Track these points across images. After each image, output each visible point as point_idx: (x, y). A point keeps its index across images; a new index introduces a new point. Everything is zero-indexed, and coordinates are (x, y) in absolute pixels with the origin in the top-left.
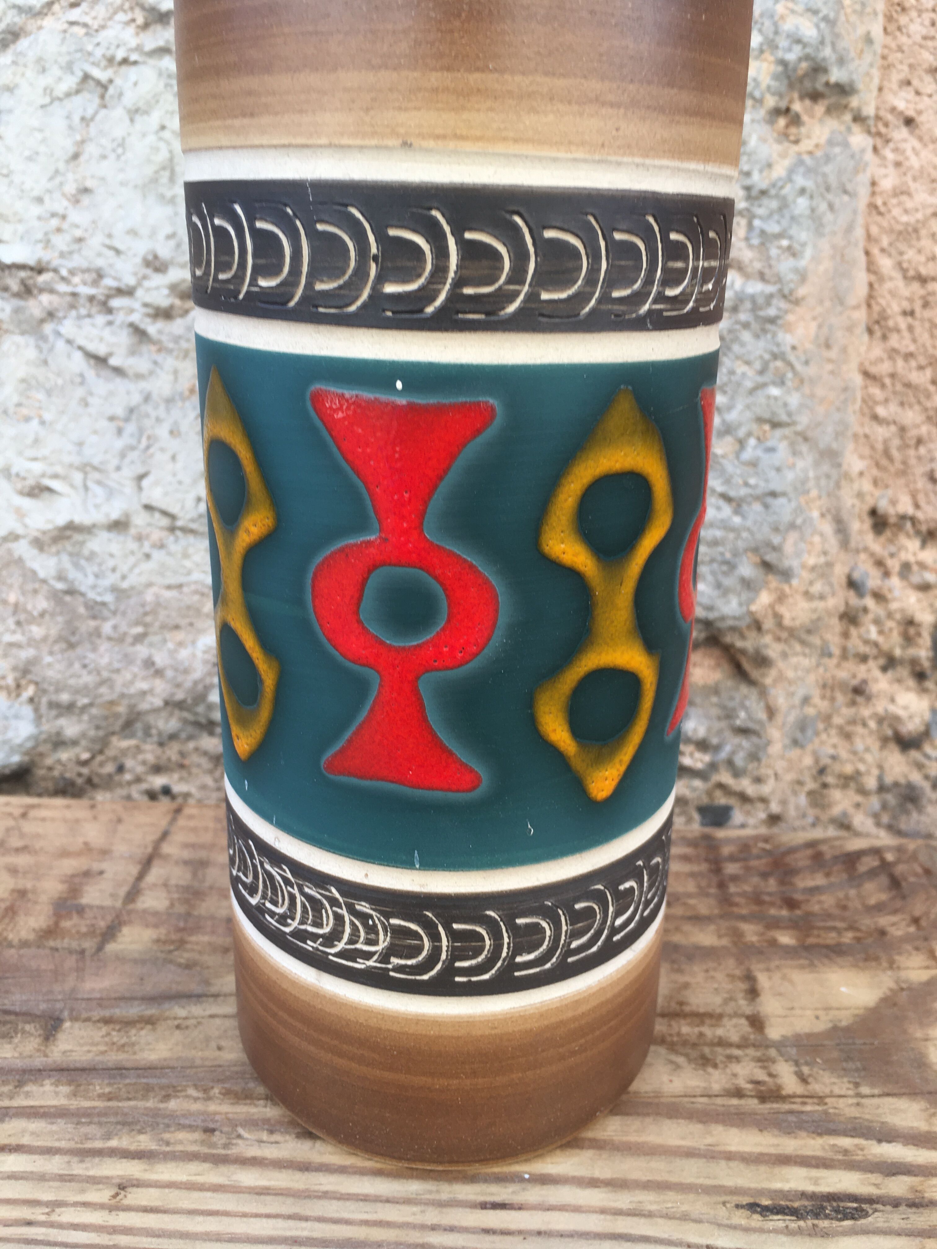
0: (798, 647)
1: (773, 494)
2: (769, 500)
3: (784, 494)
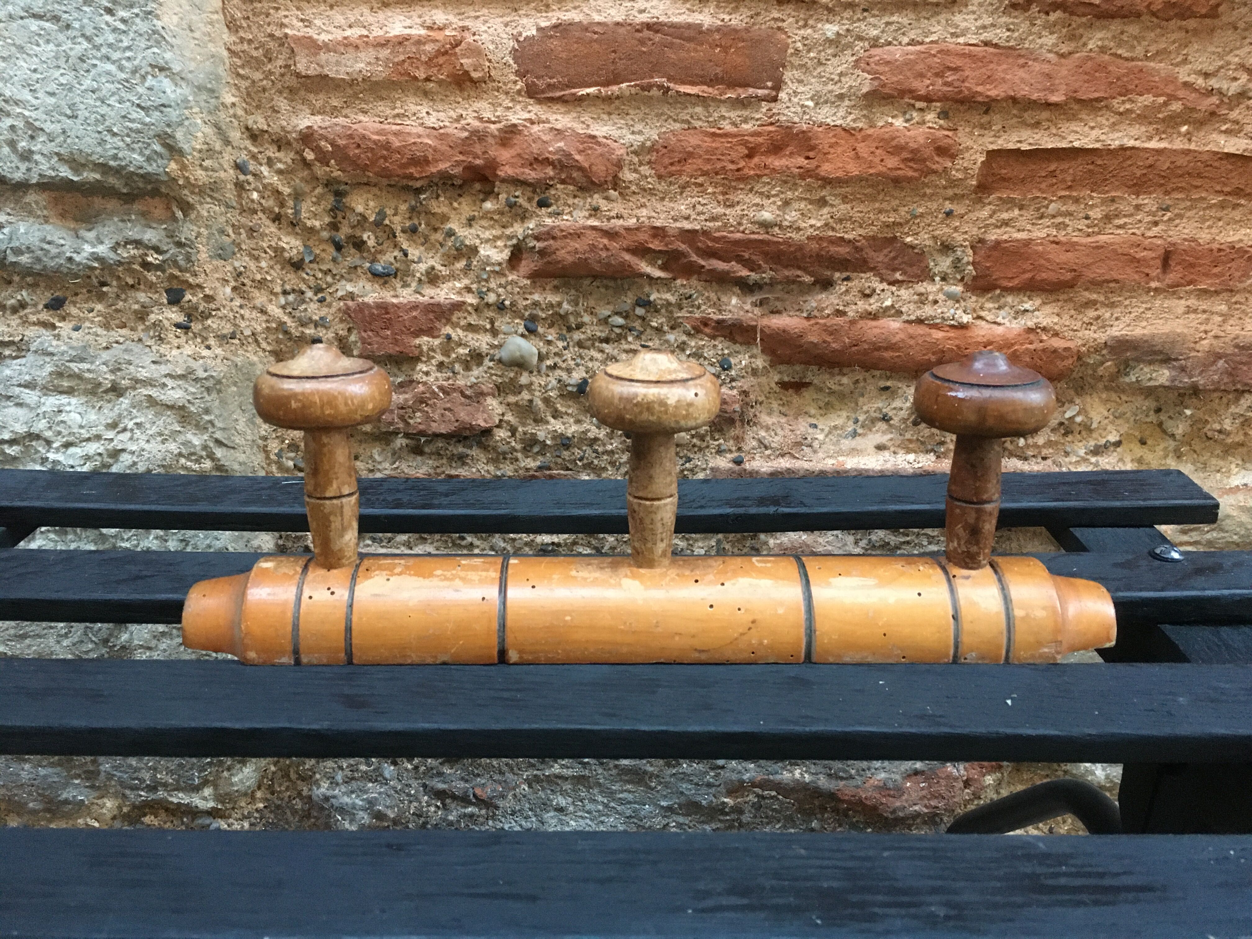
0: (209, 200)
1: (163, 105)
2: (162, 108)
3: (170, 106)
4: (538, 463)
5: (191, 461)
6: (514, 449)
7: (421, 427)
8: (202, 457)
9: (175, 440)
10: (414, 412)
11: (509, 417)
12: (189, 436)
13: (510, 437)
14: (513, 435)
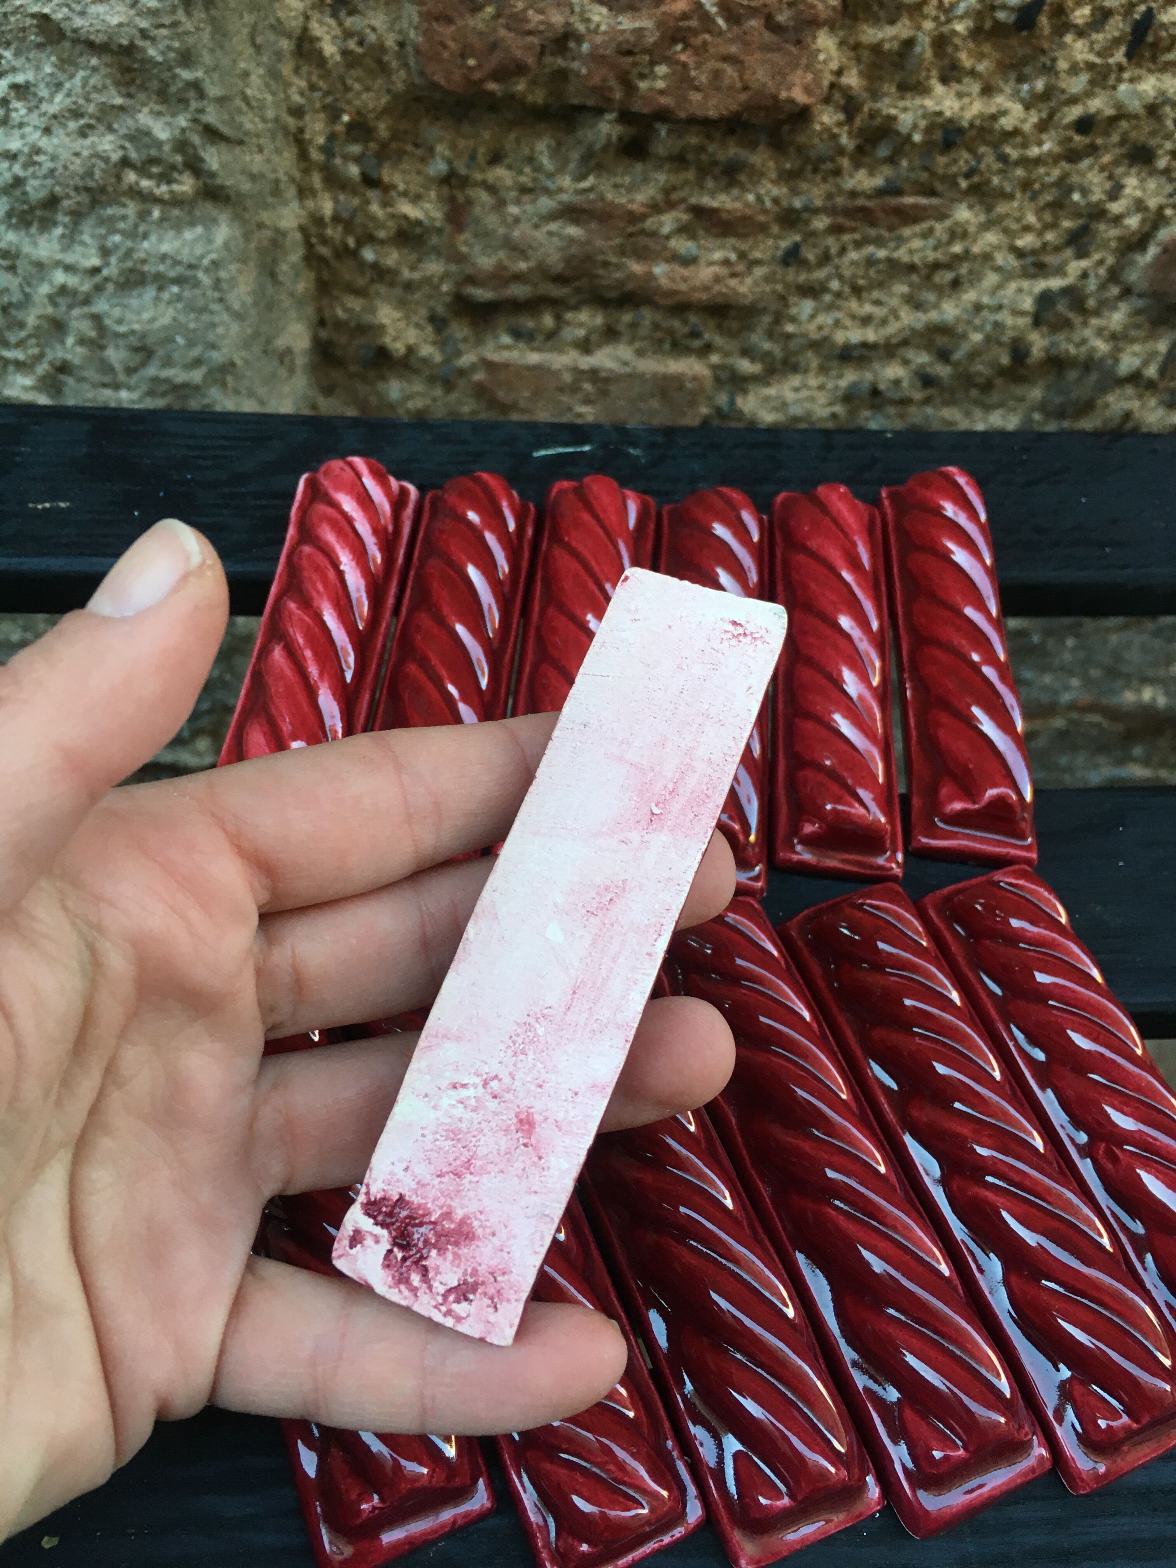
4: (878, 181)
5: (150, 176)
6: (841, 151)
7: (664, 100)
8: (173, 167)
9: (110, 129)
10: (653, 63)
11: (852, 80)
12: (144, 118)
13: (840, 124)
14: (850, 119)
